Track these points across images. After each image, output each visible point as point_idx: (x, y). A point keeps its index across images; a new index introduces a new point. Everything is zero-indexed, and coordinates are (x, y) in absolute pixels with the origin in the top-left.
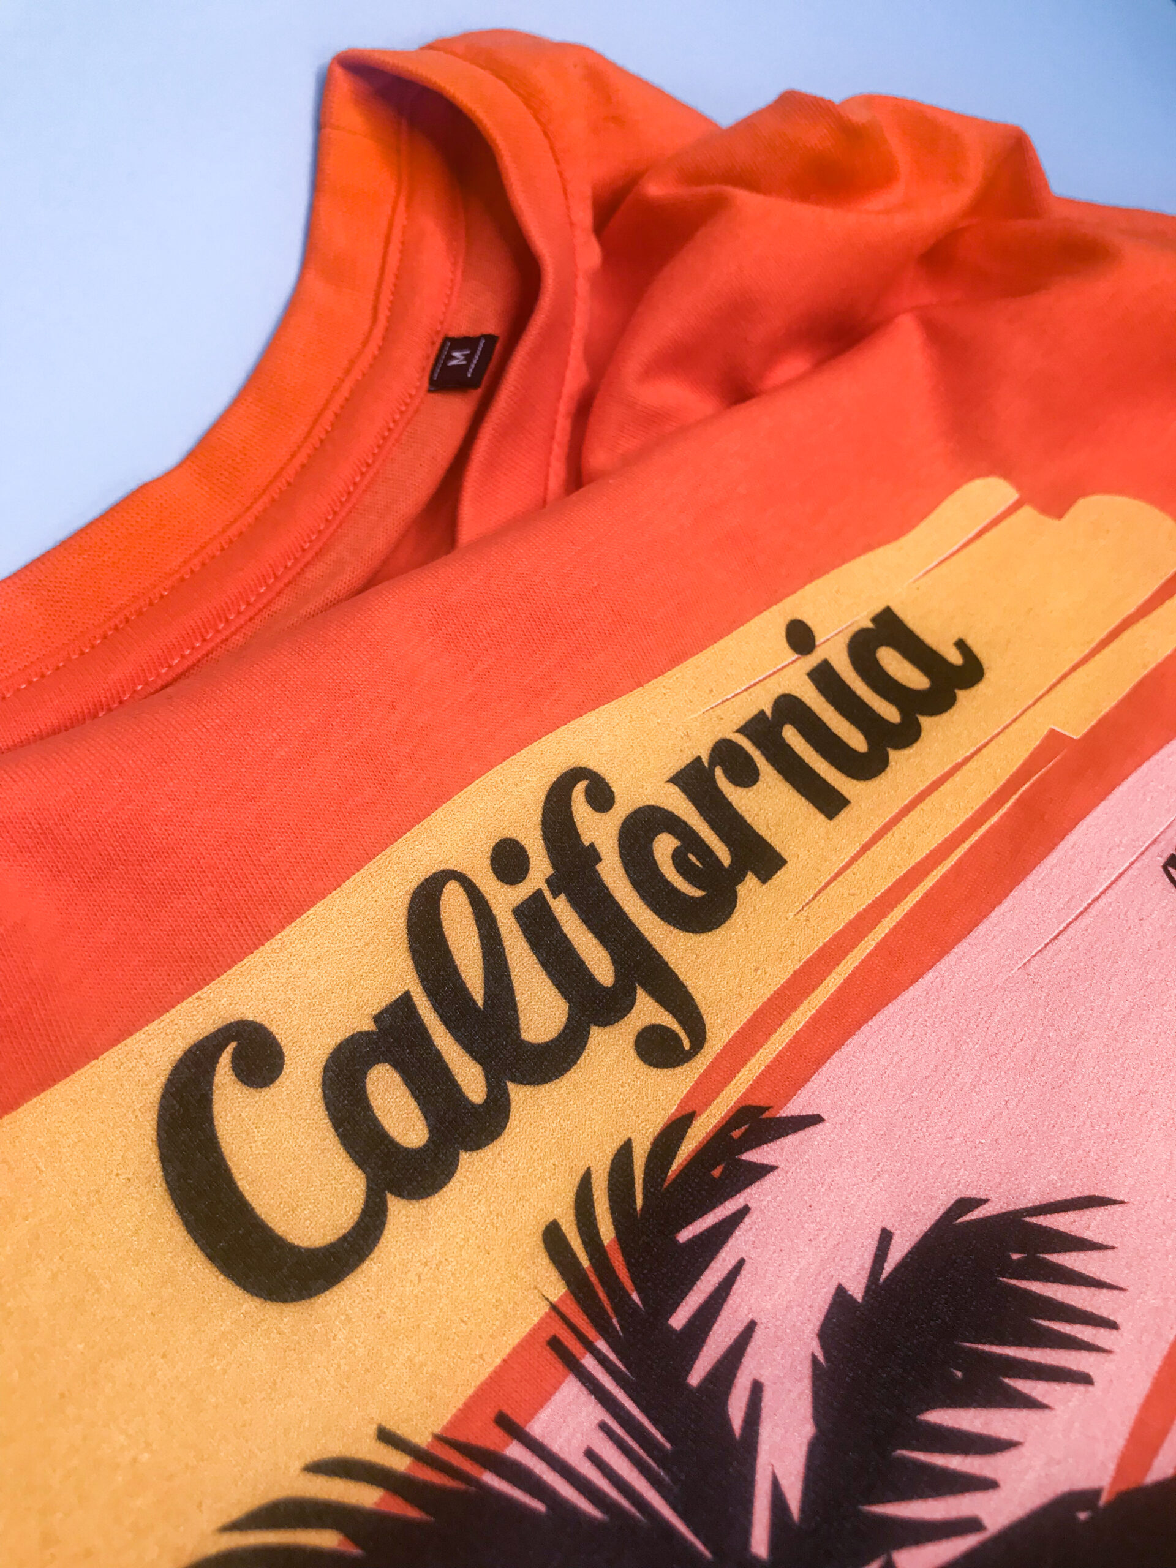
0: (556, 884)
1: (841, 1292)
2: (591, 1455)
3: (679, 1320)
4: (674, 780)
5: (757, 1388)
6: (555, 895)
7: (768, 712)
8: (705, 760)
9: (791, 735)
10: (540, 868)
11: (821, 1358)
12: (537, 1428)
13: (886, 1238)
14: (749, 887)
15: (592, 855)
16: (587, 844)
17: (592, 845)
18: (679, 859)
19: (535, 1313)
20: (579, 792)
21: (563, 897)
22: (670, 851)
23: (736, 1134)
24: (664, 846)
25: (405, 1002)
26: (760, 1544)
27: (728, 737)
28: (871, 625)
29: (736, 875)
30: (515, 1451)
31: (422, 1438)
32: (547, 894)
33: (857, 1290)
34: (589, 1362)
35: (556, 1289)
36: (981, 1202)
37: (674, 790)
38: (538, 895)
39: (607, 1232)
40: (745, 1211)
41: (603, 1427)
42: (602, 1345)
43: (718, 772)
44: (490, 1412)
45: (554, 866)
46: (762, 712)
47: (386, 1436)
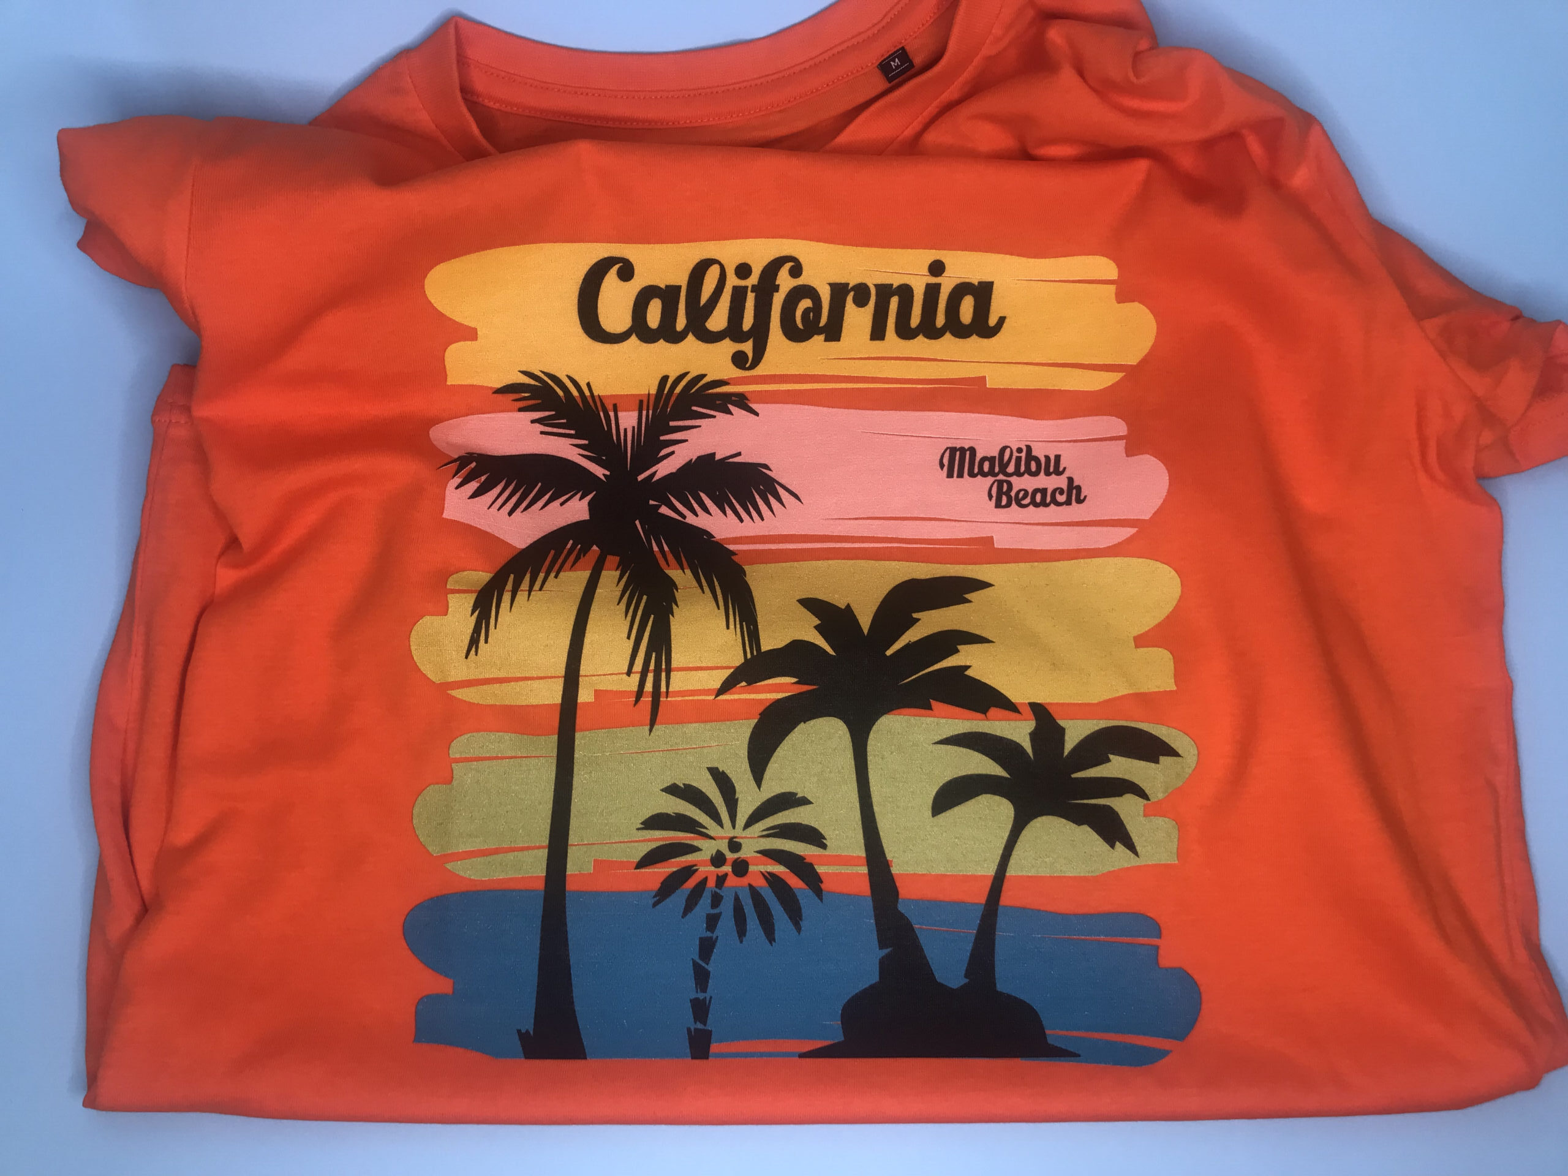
0: (754, 288)
1: (714, 454)
2: (625, 430)
3: (672, 424)
4: (830, 284)
5: (673, 453)
6: (752, 292)
7: (894, 287)
8: (851, 286)
9: (894, 302)
10: (753, 280)
11: (693, 461)
12: (620, 414)
13: (739, 454)
14: (819, 339)
15: (777, 288)
16: (777, 283)
17: (779, 285)
18: (806, 312)
19: (644, 391)
20: (789, 265)
21: (754, 294)
22: (805, 307)
23: (733, 398)
24: (806, 304)
25: (679, 287)
26: (640, 478)
27: (869, 284)
28: (977, 284)
29: (819, 332)
30: (612, 414)
31: (596, 393)
32: (749, 289)
33: (718, 457)
34: (644, 413)
35: (653, 391)
36: (770, 470)
37: (828, 288)
38: (747, 287)
39: (678, 390)
40: (714, 417)
41: (634, 427)
42: (651, 412)
43: (852, 294)
44: (614, 402)
45: (759, 282)
46: (892, 285)
47: (588, 385)
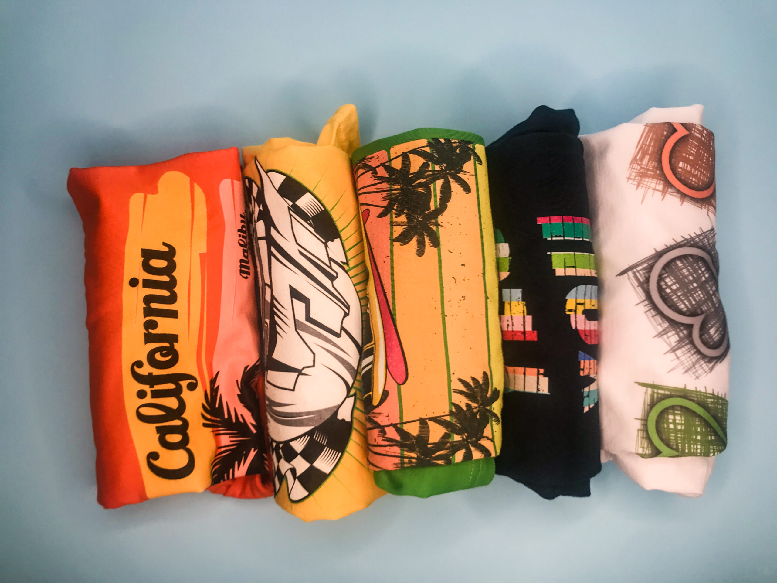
1: (238, 395)
2: (231, 441)
3: (226, 416)
5: (242, 415)
6: (154, 387)
8: (146, 332)
9: (154, 305)
10: (147, 388)
11: (244, 405)
12: (223, 445)
14: (176, 346)
16: (148, 374)
18: (163, 355)
19: (211, 434)
20: (136, 369)
23: (212, 384)
24: (158, 356)
25: (158, 428)
26: (254, 431)
27: (144, 321)
28: (143, 259)
29: (172, 346)
32: (152, 389)
34: (221, 432)
35: (210, 429)
37: (148, 344)
39: (209, 416)
40: (221, 395)
42: (221, 429)
43: (150, 331)
44: (216, 449)
45: (148, 384)
46: (144, 308)
